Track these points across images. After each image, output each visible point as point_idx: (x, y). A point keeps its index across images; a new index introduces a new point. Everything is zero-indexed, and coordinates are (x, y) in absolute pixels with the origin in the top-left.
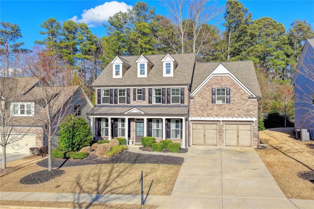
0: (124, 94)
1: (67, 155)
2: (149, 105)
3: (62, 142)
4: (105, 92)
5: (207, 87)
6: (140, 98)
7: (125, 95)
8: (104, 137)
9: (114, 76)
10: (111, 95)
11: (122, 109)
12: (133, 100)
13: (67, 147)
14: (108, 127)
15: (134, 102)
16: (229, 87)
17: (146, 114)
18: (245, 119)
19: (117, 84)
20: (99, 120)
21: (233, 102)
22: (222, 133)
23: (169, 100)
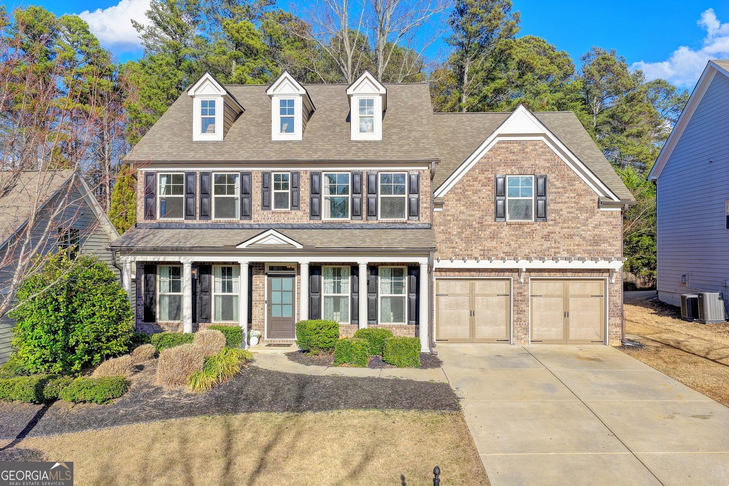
0: (231, 190)
1: (47, 393)
2: (312, 222)
3: (24, 344)
4: (168, 182)
5: (482, 171)
6: (281, 201)
7: (233, 193)
8: (167, 324)
9: (198, 135)
10: (190, 193)
11: (226, 236)
12: (259, 208)
13: (45, 361)
14: (179, 290)
15: (265, 212)
16: (543, 173)
17: (308, 251)
18: (589, 264)
19: (210, 158)
20: (149, 269)
21: (554, 215)
22: (523, 306)
23: (373, 208)
